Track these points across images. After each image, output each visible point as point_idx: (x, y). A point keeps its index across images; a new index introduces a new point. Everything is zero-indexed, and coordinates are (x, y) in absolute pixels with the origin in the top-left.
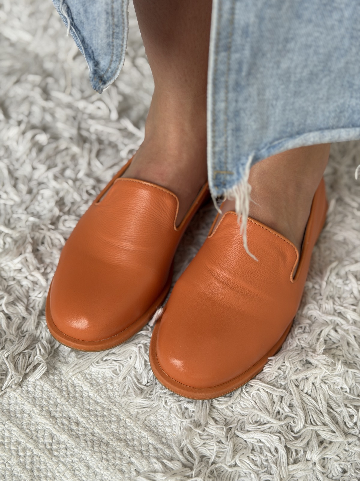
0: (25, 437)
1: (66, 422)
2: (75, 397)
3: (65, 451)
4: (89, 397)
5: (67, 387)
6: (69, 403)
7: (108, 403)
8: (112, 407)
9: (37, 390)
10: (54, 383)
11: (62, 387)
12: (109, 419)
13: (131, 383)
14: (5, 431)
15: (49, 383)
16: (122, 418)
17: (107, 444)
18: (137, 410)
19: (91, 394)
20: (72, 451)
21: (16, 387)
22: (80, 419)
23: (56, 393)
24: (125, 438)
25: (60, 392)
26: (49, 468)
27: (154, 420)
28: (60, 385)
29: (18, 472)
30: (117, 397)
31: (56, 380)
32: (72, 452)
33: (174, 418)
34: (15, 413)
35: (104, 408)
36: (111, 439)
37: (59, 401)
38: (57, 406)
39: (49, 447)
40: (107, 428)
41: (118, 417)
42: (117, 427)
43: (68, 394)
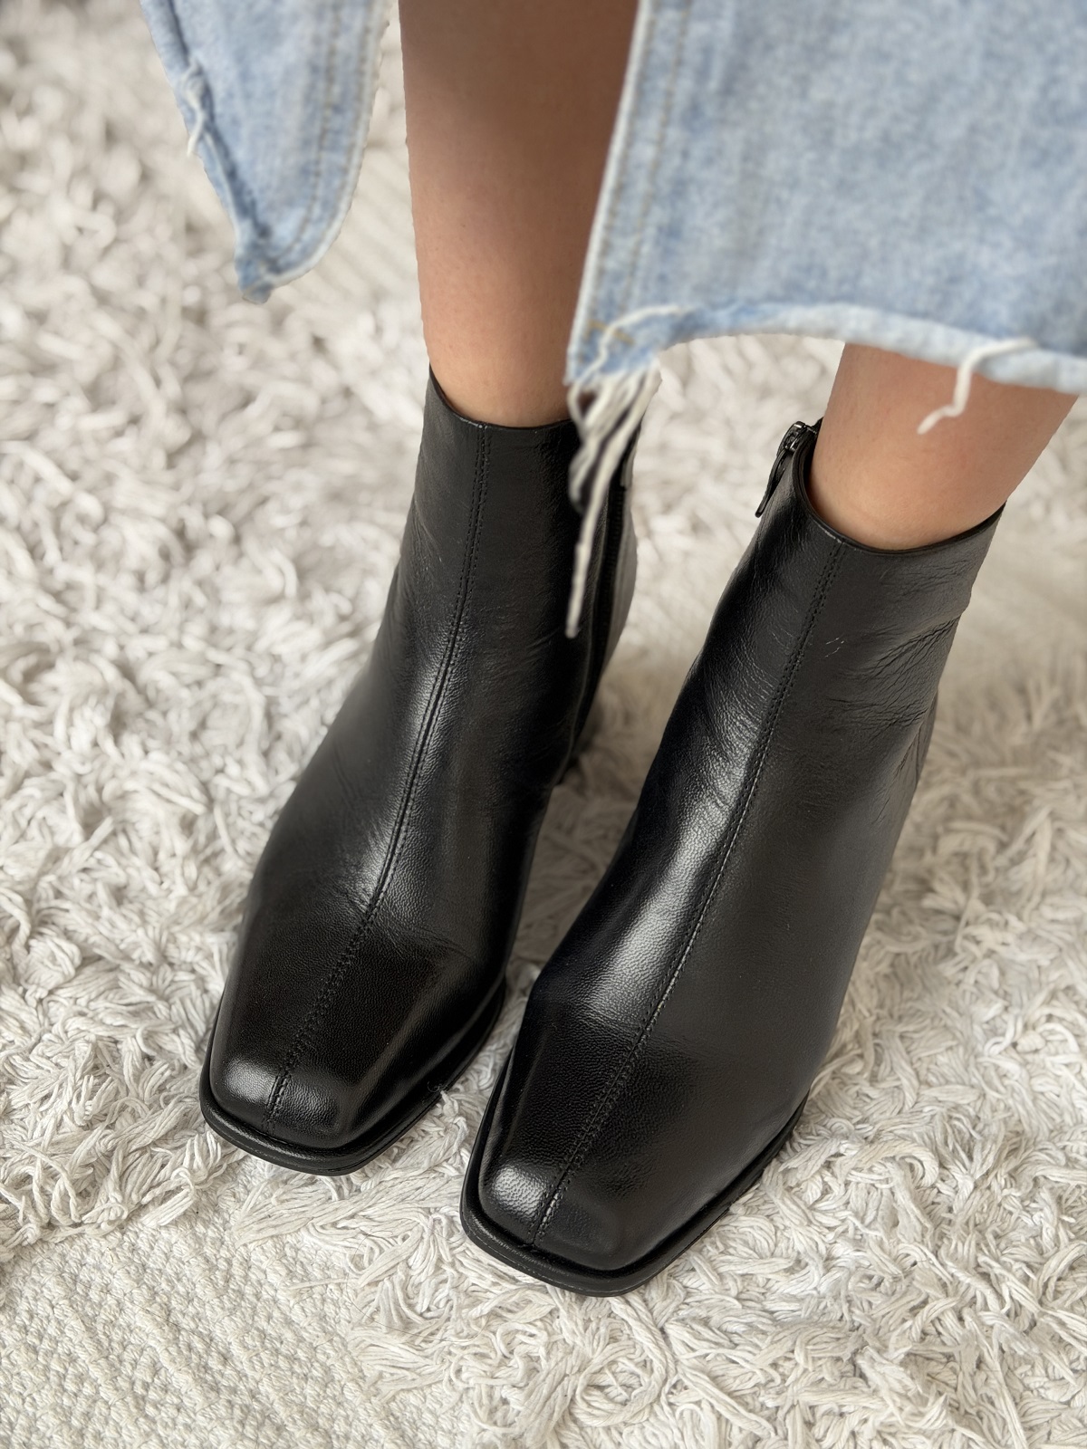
0: (91, 1349)
1: (199, 1346)
2: (241, 1294)
3: (175, 1412)
4: (275, 1301)
5: (229, 1262)
6: (222, 1302)
7: (314, 1329)
8: (322, 1342)
9: (155, 1250)
10: (200, 1244)
11: (217, 1260)
12: (306, 1371)
13: (388, 1297)
14: (49, 1321)
15: (191, 1242)
16: (337, 1377)
17: (280, 1429)
18: (383, 1369)
19: (281, 1296)
20: (190, 1417)
21: (110, 1228)
22: (236, 1350)
23: (198, 1270)
24: (327, 1427)
25: (210, 1270)
26: (124, 1441)
27: (415, 1406)
28: (215, 1252)
29: (48, 1427)
30: (343, 1321)
31: (208, 1239)
32: (189, 1421)
33: (468, 1416)
34: (88, 1286)
35: (301, 1340)
36: (293, 1418)
37: (199, 1290)
38: (190, 1301)
39: (139, 1390)
40: (293, 1391)
41: (328, 1370)
42: (319, 1395)
43: (227, 1281)
